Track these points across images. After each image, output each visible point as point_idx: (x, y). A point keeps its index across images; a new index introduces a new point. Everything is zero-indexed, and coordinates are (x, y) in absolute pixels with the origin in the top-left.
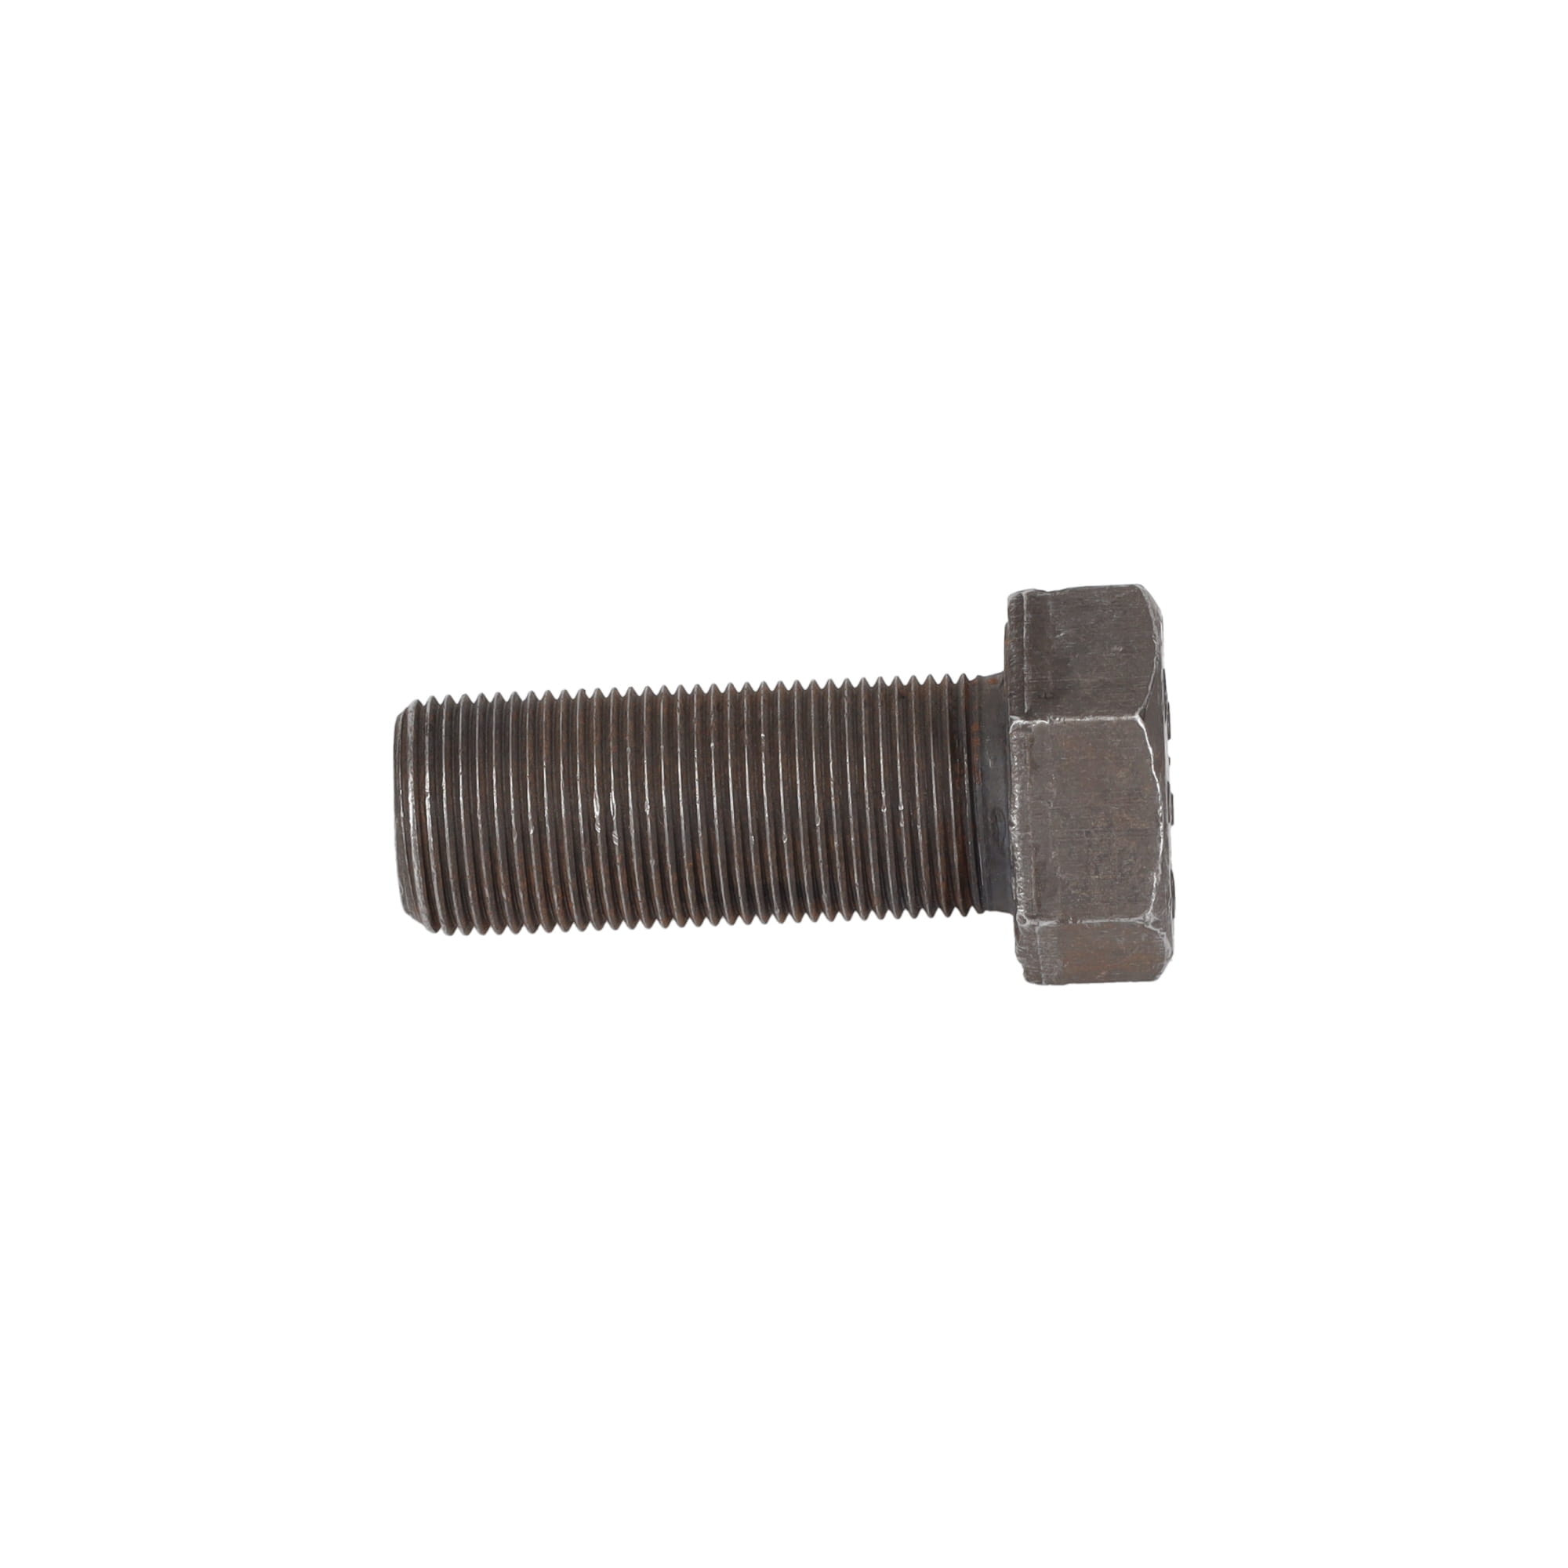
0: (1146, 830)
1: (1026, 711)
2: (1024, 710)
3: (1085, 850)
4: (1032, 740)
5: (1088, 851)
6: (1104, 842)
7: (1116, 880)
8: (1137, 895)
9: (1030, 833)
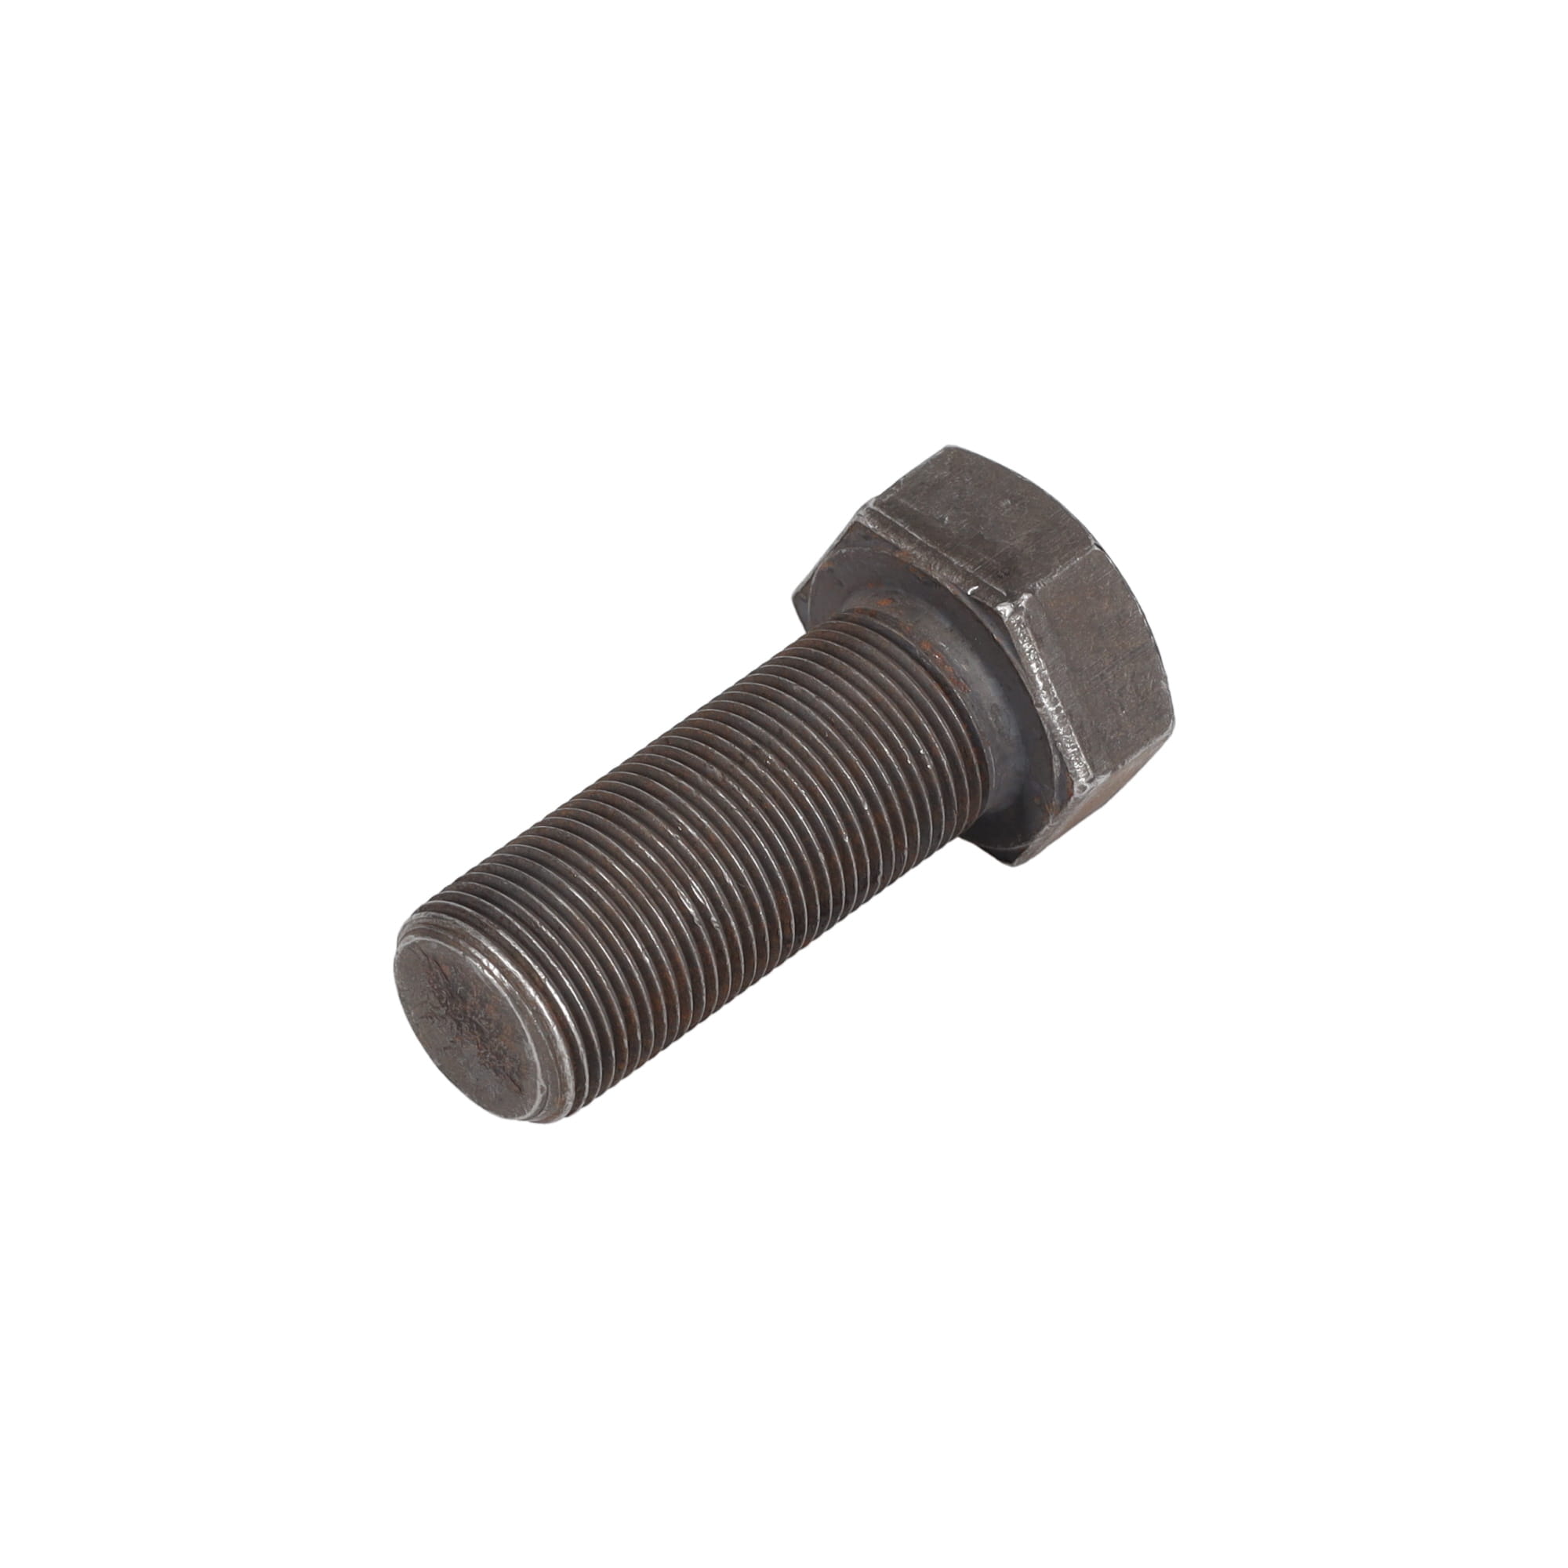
0: (1143, 645)
1: (1005, 594)
2: (1003, 595)
3: (1106, 693)
4: (1027, 616)
5: (1109, 692)
6: (1117, 677)
7: (1139, 706)
8: (1159, 710)
9: (1059, 704)
